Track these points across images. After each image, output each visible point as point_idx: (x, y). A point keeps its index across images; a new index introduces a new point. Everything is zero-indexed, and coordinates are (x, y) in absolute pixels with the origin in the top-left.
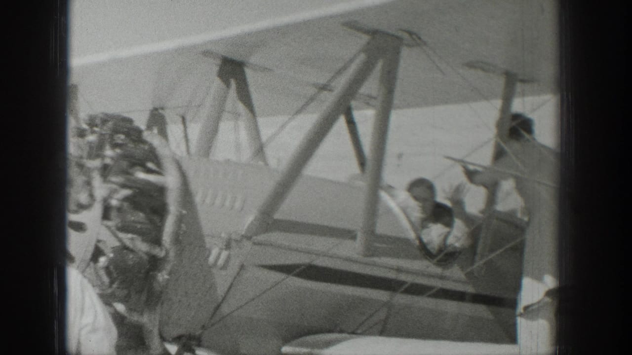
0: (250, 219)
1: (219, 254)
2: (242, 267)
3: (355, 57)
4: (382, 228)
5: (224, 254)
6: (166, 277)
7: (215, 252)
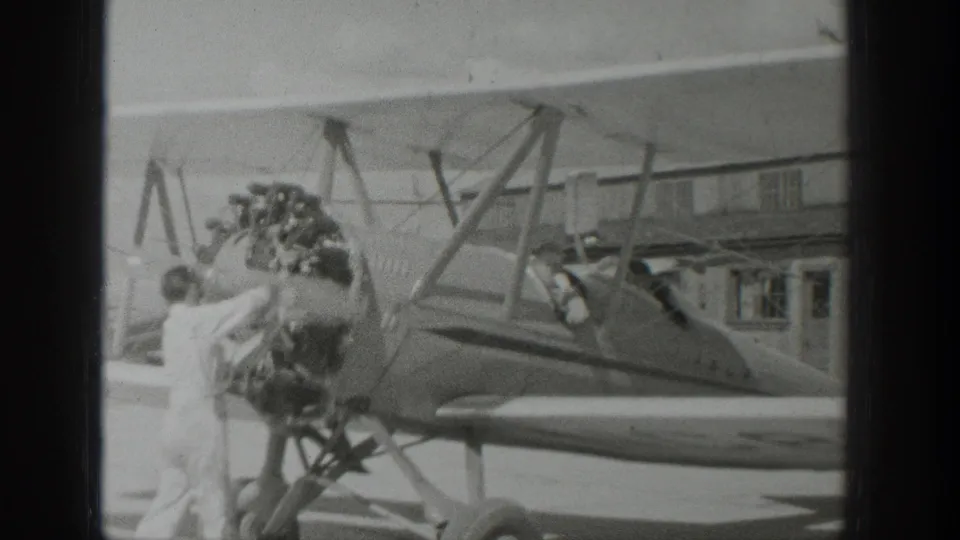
0: (418, 284)
1: (390, 319)
2: (409, 331)
3: (520, 126)
4: (526, 294)
5: (394, 319)
6: (351, 340)
7: (386, 316)
